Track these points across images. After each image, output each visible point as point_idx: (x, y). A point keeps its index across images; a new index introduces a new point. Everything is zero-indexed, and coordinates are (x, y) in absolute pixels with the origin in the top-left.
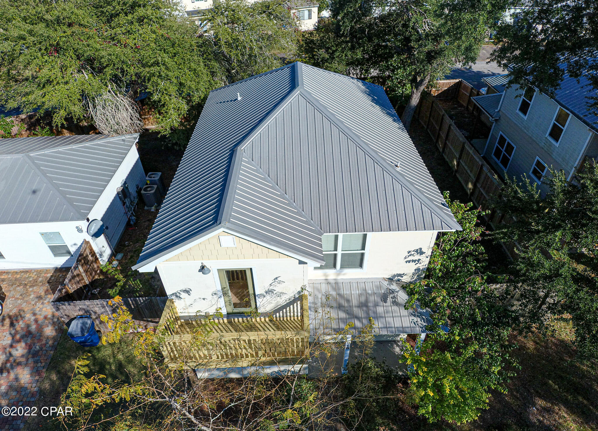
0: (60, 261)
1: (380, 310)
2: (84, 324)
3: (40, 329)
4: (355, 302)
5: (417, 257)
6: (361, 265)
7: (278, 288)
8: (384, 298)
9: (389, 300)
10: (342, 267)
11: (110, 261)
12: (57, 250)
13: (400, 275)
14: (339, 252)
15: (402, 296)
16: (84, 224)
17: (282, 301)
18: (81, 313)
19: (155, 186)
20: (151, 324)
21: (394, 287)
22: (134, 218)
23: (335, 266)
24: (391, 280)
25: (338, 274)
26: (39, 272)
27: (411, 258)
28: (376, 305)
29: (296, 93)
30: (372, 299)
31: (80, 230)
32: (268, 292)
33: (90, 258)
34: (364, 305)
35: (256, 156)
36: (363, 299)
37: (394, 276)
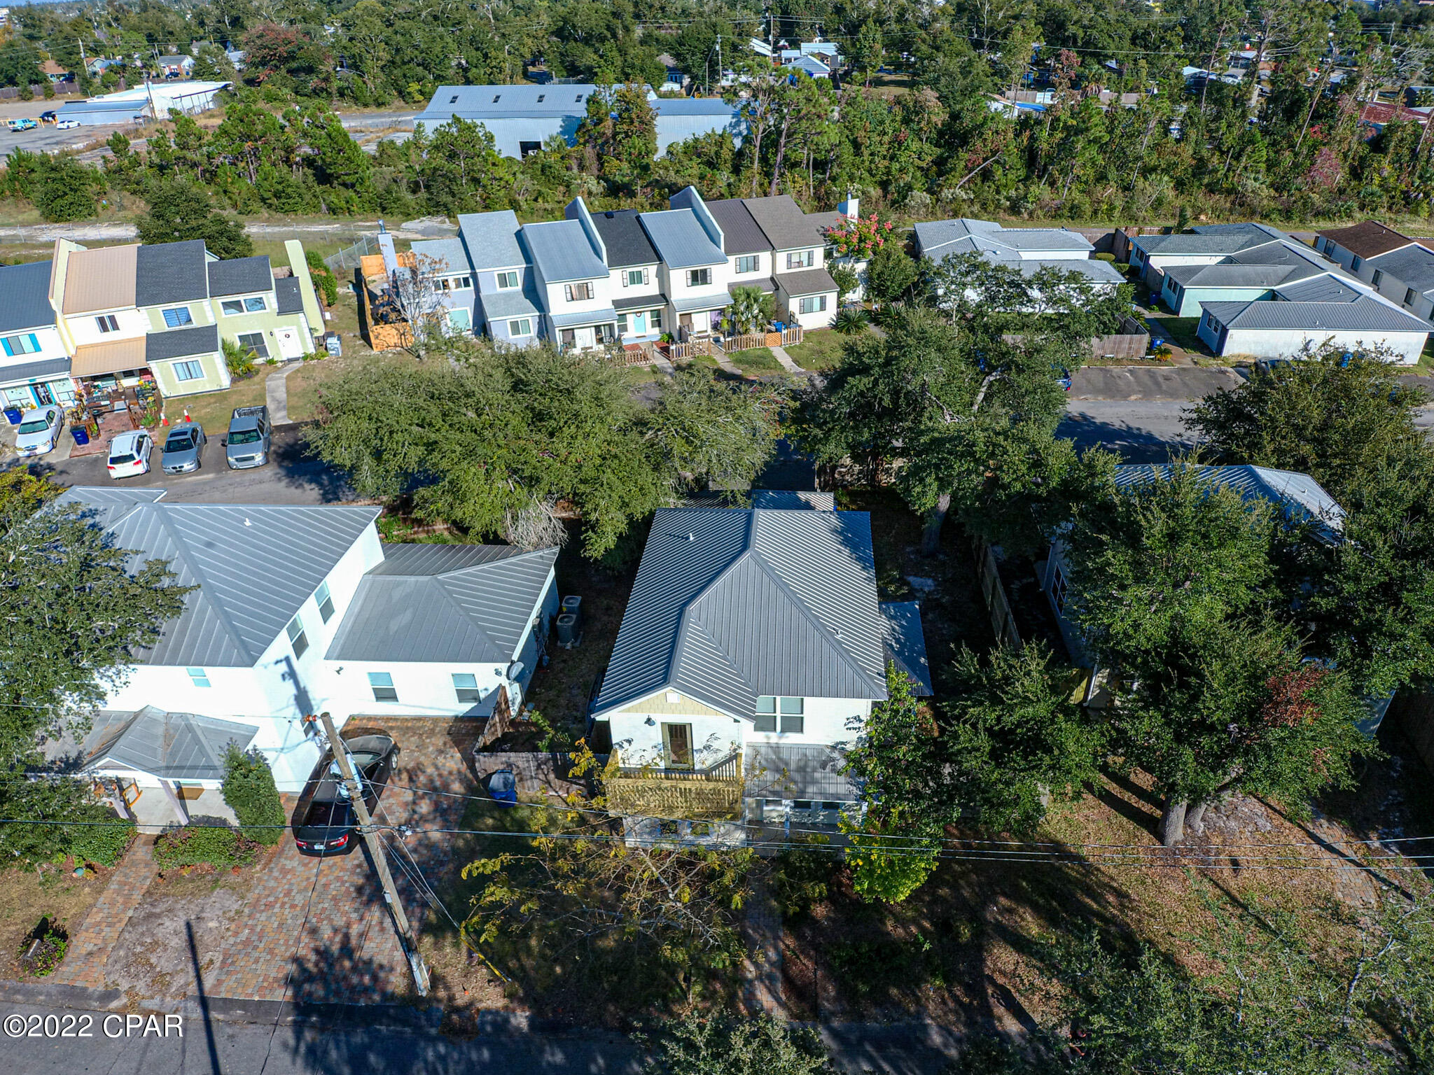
0: (465, 708)
1: (817, 775)
2: (506, 779)
3: (446, 787)
4: (793, 766)
5: (856, 725)
6: (802, 731)
7: (715, 745)
8: (824, 766)
9: (829, 768)
10: (783, 731)
11: (520, 712)
12: (463, 695)
13: (843, 743)
14: (778, 715)
15: (842, 763)
16: (503, 667)
17: (721, 756)
18: (501, 767)
19: (574, 616)
20: (575, 786)
21: (836, 755)
22: (547, 658)
23: (775, 730)
24: (834, 748)
25: (780, 738)
26: (435, 720)
27: (850, 725)
28: (814, 770)
29: (746, 556)
30: (811, 764)
31: (498, 673)
32: (707, 748)
33: (503, 706)
34: (802, 769)
35: (703, 617)
36: (802, 764)
37: (838, 744)
